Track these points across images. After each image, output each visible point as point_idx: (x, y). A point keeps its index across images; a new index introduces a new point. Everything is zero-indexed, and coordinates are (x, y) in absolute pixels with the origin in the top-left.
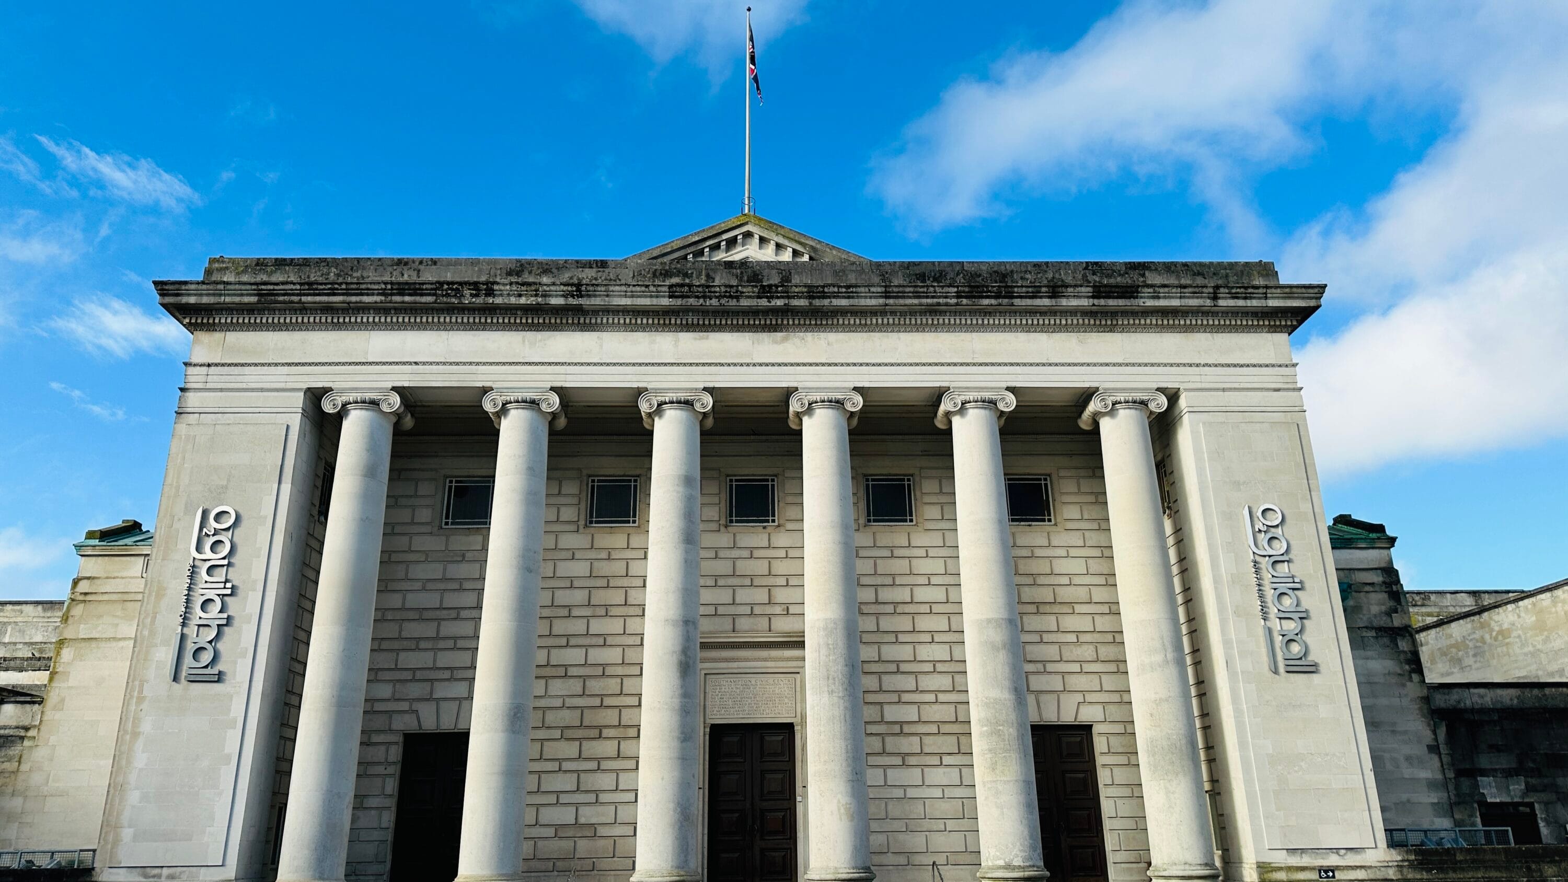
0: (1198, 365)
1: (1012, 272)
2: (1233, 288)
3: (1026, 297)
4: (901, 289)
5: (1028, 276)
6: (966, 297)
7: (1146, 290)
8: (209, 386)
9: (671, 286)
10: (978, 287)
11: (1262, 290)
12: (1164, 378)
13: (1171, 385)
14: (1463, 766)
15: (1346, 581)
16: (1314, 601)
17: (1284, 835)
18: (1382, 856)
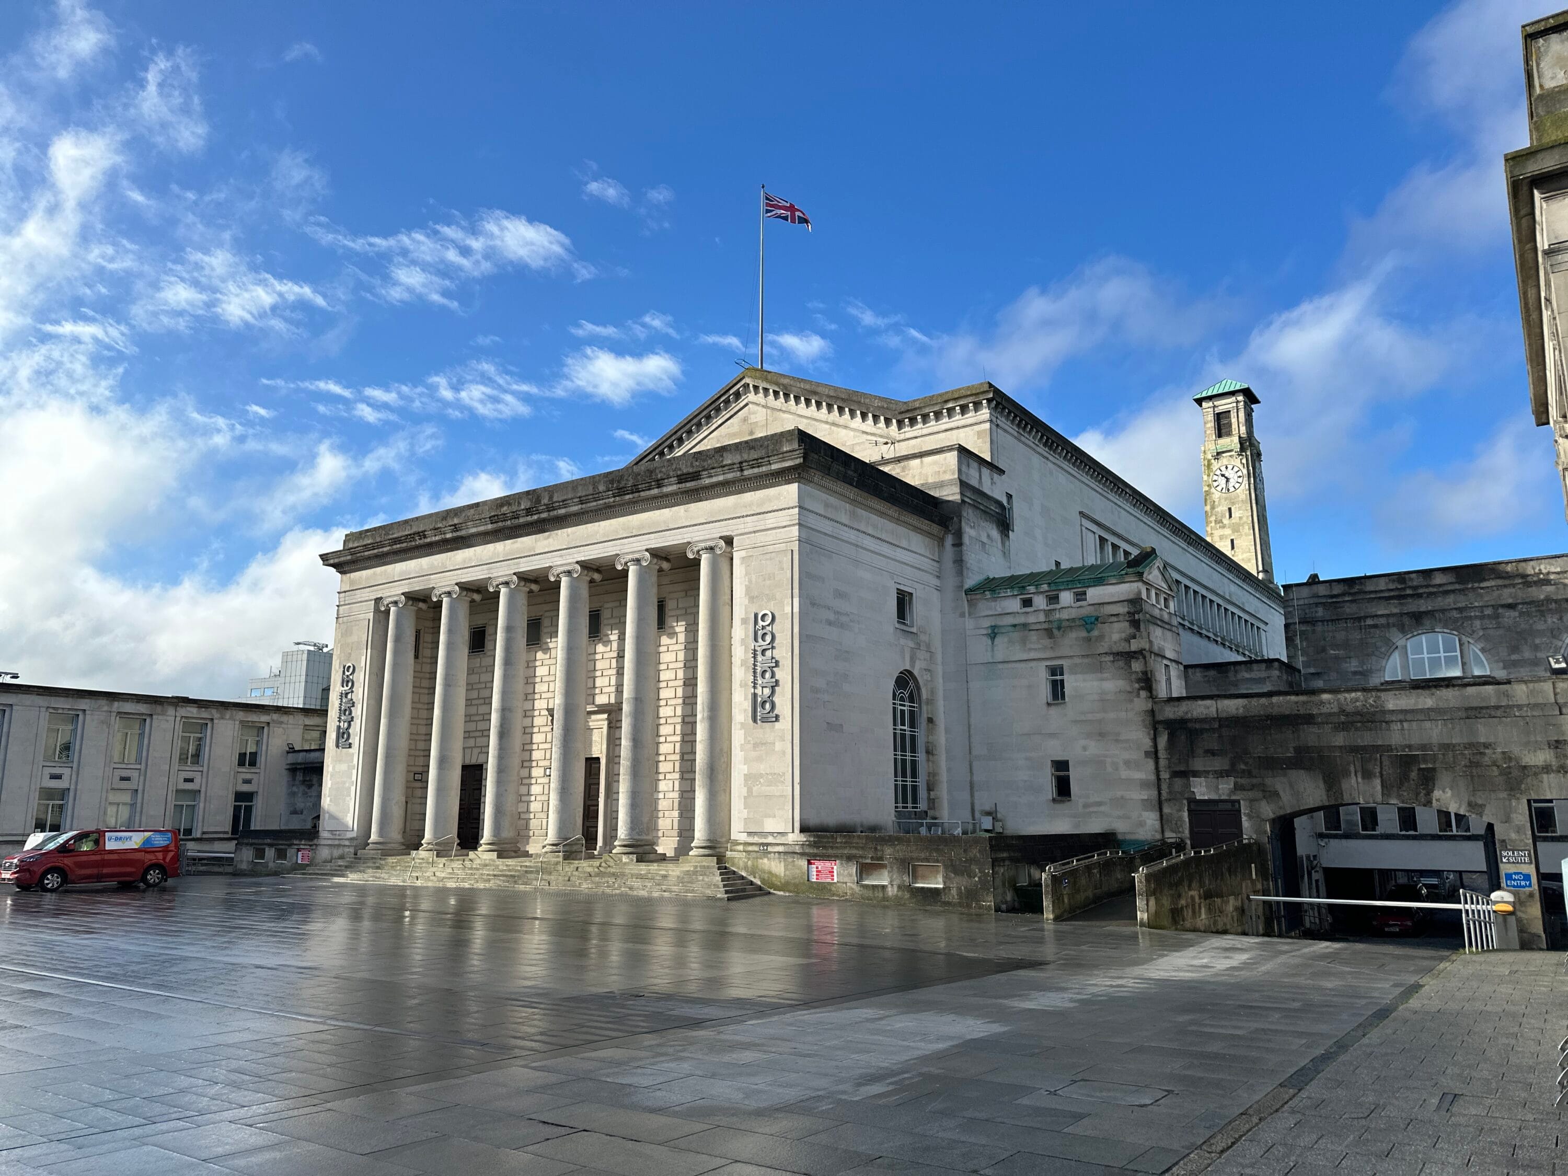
0: (743, 517)
3: (646, 490)
6: (618, 496)
7: (704, 472)
8: (346, 602)
9: (490, 517)
11: (766, 459)
12: (725, 529)
13: (728, 534)
14: (1177, 769)
15: (1095, 614)
16: (783, 674)
17: (746, 824)
18: (796, 837)
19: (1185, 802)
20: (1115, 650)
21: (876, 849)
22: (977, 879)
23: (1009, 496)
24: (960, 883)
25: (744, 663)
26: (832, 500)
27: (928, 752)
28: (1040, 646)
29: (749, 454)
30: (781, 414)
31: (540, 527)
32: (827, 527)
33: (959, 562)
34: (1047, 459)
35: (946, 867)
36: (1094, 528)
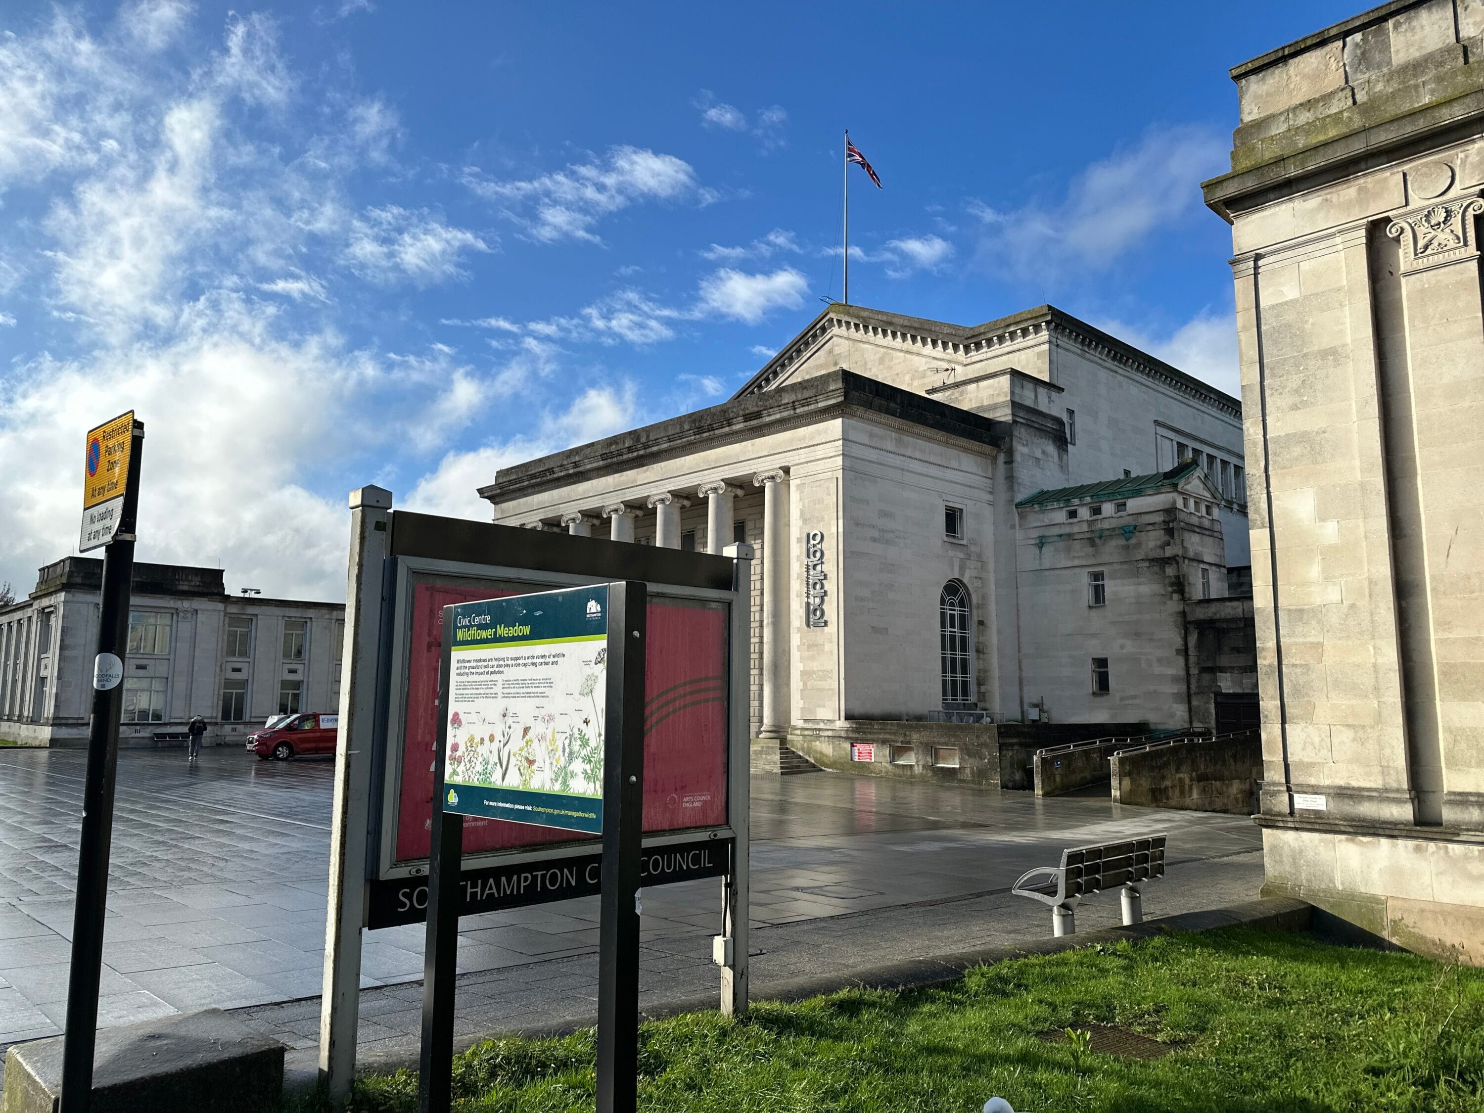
0: (798, 449)
2: (801, 401)
3: (719, 429)
9: (601, 455)
11: (814, 398)
12: (783, 460)
13: (786, 464)
14: (1206, 665)
15: (1133, 523)
16: (830, 586)
17: (802, 712)
18: (841, 724)
19: (1212, 695)
20: (1150, 557)
21: (905, 734)
22: (986, 760)
23: (1071, 412)
24: (972, 764)
25: (799, 576)
26: (878, 430)
27: (978, 651)
28: (1083, 554)
29: (802, 393)
30: (862, 344)
31: (640, 462)
32: (873, 455)
33: (1010, 478)
34: (1116, 372)
35: (961, 750)
36: (1171, 435)
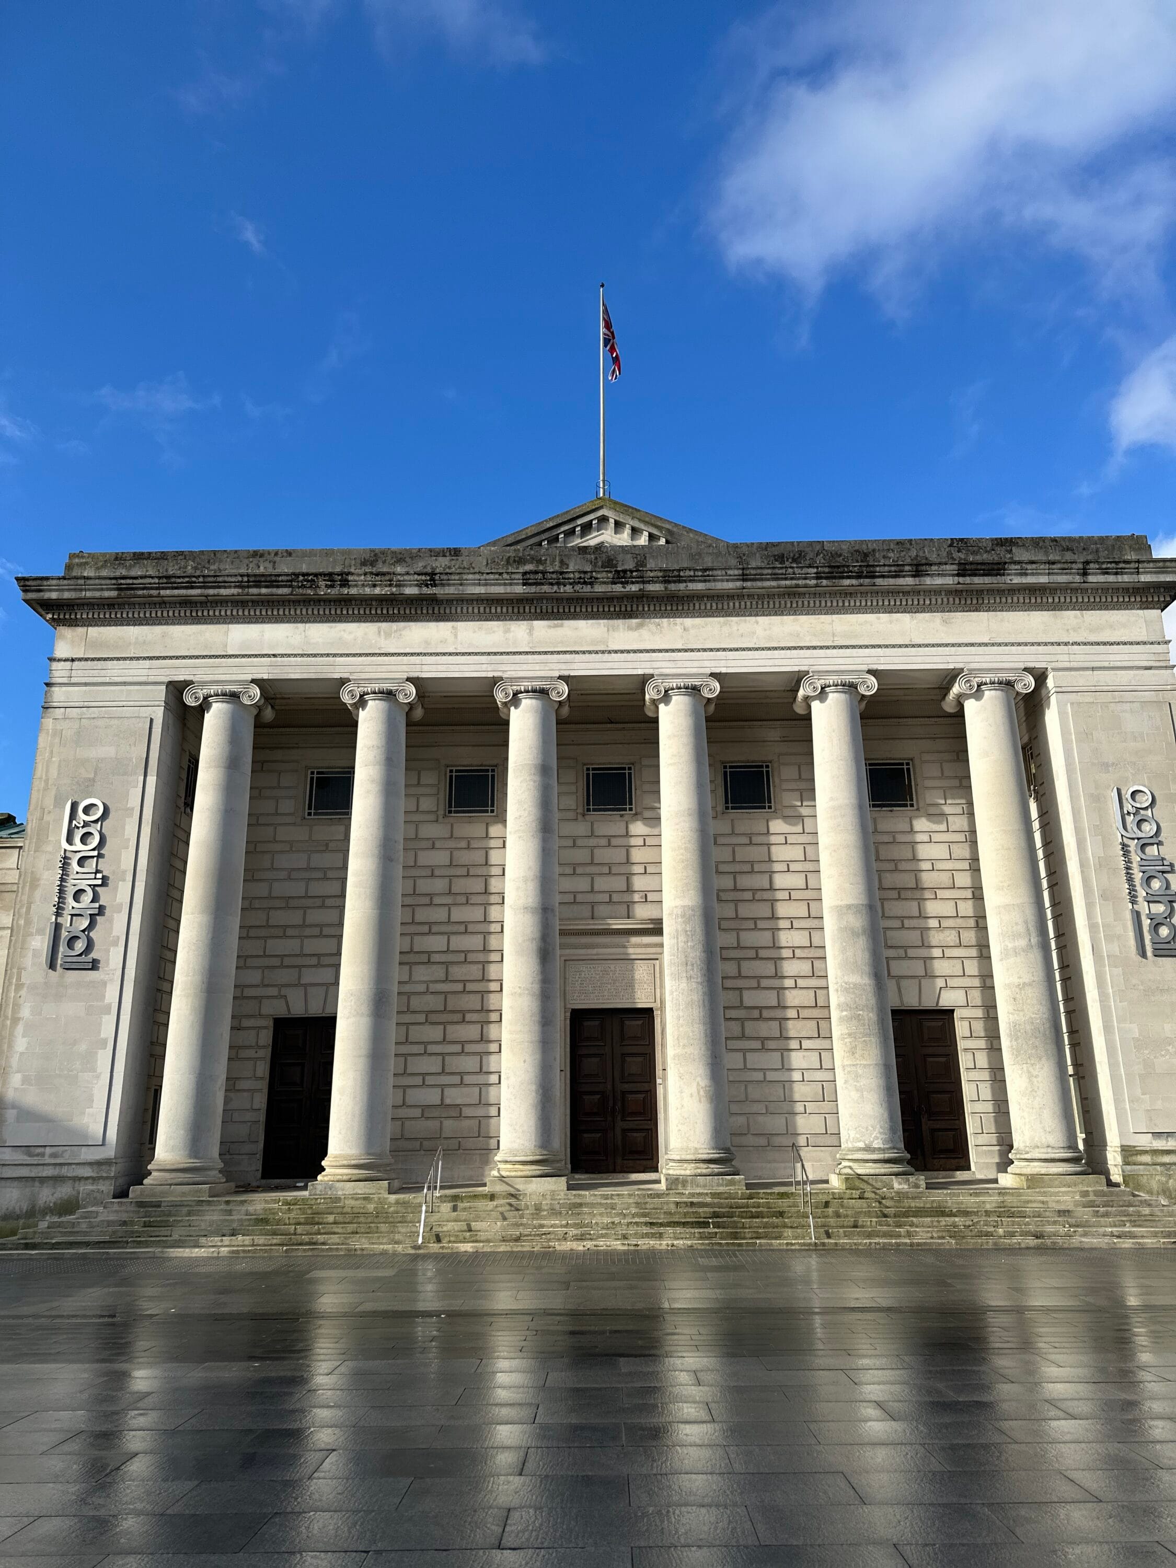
0: (1066, 644)
1: (874, 550)
2: (1103, 563)
3: (888, 577)
4: (759, 571)
5: (891, 555)
6: (826, 578)
7: (1013, 567)
8: (74, 680)
9: (525, 573)
10: (838, 567)
12: (1033, 658)
13: (1038, 665)
25: (1104, 863)
